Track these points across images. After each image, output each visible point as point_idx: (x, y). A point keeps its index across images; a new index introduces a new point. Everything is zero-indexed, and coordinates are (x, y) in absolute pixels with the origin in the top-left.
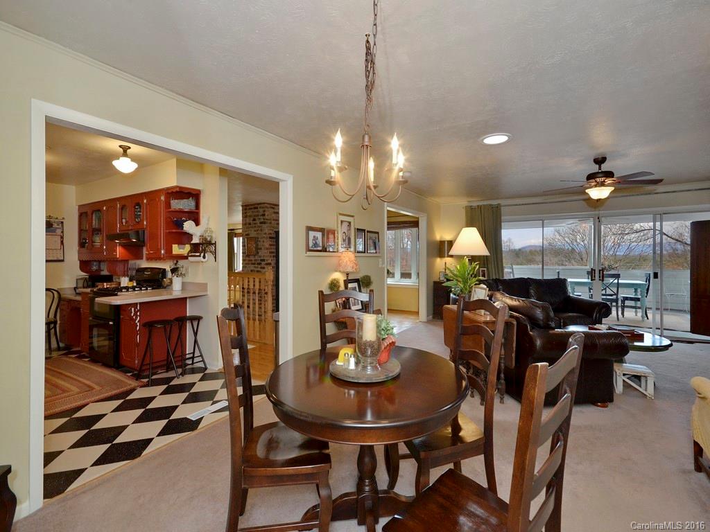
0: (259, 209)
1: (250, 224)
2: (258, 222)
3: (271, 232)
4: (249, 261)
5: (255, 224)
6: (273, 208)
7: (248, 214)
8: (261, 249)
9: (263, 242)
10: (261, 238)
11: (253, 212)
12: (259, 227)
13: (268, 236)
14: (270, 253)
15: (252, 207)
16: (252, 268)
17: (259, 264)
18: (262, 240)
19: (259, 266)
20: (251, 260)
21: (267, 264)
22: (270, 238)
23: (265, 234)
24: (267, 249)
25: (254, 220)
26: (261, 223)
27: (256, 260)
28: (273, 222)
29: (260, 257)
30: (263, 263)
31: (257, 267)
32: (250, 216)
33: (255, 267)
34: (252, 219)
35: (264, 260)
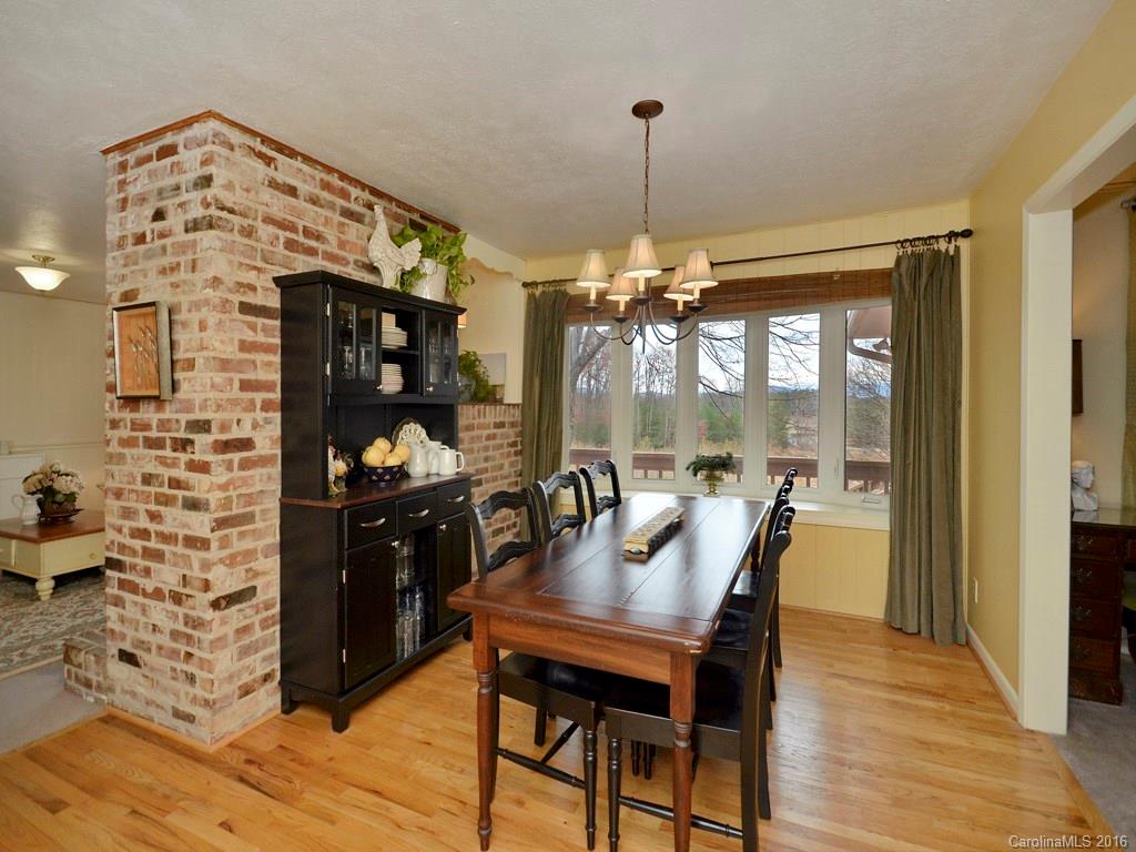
0: (183, 155)
1: (141, 239)
2: (175, 221)
3: (251, 277)
4: (135, 426)
5: (162, 235)
6: (269, 161)
7: (133, 190)
8: (190, 365)
9: (203, 327)
10: (196, 306)
11: (151, 174)
12: (182, 248)
13: (236, 298)
14: (246, 386)
15: (153, 148)
16: (150, 468)
17: (183, 445)
18: (195, 317)
19: (183, 457)
20: (146, 427)
21: (225, 446)
22: (246, 308)
23: (216, 282)
24: (225, 365)
25: (159, 215)
26: (193, 226)
27: (163, 425)
28: (266, 231)
29: (188, 408)
30: (201, 440)
31: (174, 464)
32: (142, 199)
33: (162, 461)
34: (149, 212)
35: (203, 426)
